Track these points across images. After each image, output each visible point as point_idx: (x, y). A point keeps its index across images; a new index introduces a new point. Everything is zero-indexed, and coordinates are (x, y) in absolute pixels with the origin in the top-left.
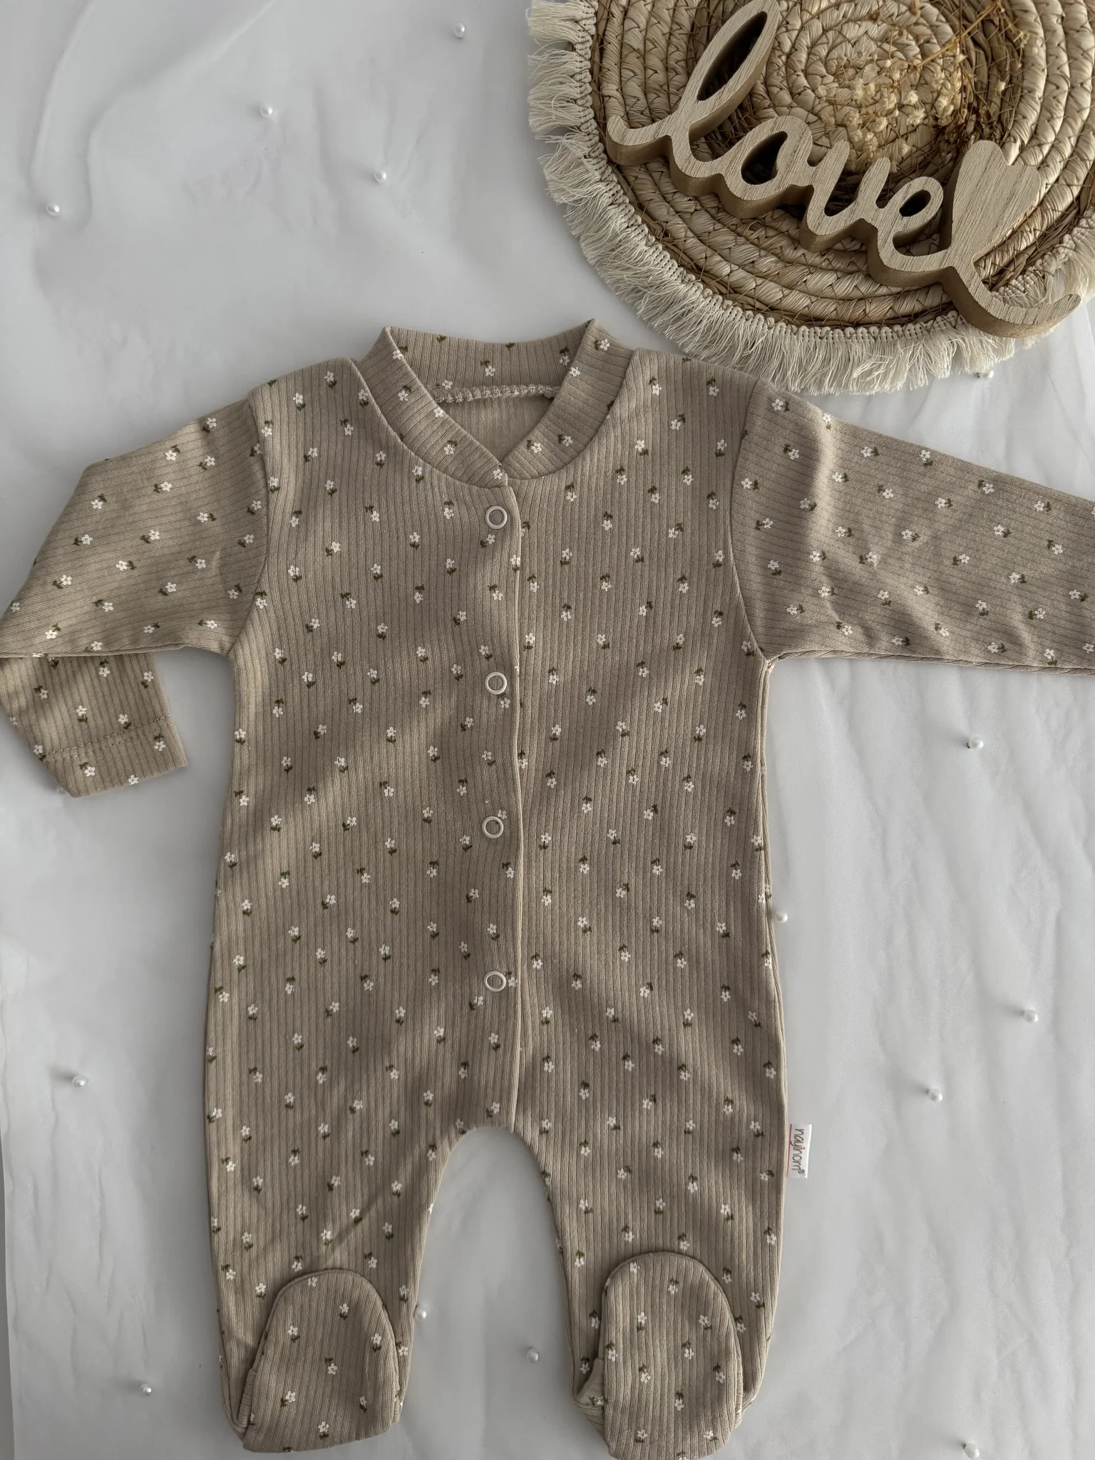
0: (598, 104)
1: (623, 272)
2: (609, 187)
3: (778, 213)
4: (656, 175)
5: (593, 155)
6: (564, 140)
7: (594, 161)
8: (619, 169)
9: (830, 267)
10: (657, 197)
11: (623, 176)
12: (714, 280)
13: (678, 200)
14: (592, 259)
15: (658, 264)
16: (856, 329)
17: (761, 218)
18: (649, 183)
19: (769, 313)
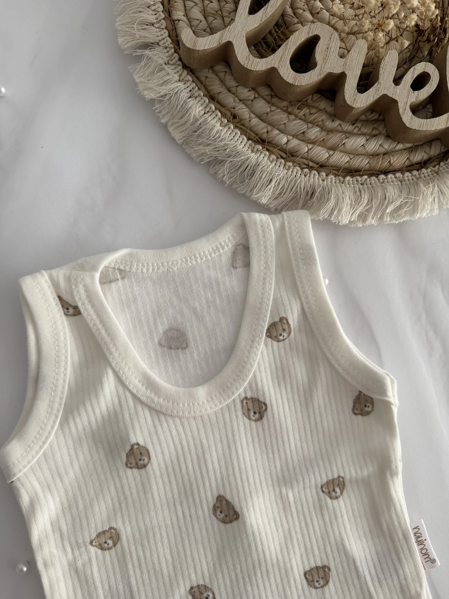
0: (170, 26)
1: (206, 148)
2: (186, 85)
3: (316, 96)
4: (222, 75)
5: (171, 63)
6: (147, 52)
7: (173, 67)
8: (192, 71)
9: (359, 132)
10: (223, 90)
11: (196, 77)
12: (276, 148)
13: (241, 91)
14: (179, 140)
15: (232, 139)
16: (386, 176)
17: (306, 100)
18: (216, 80)
19: (320, 169)
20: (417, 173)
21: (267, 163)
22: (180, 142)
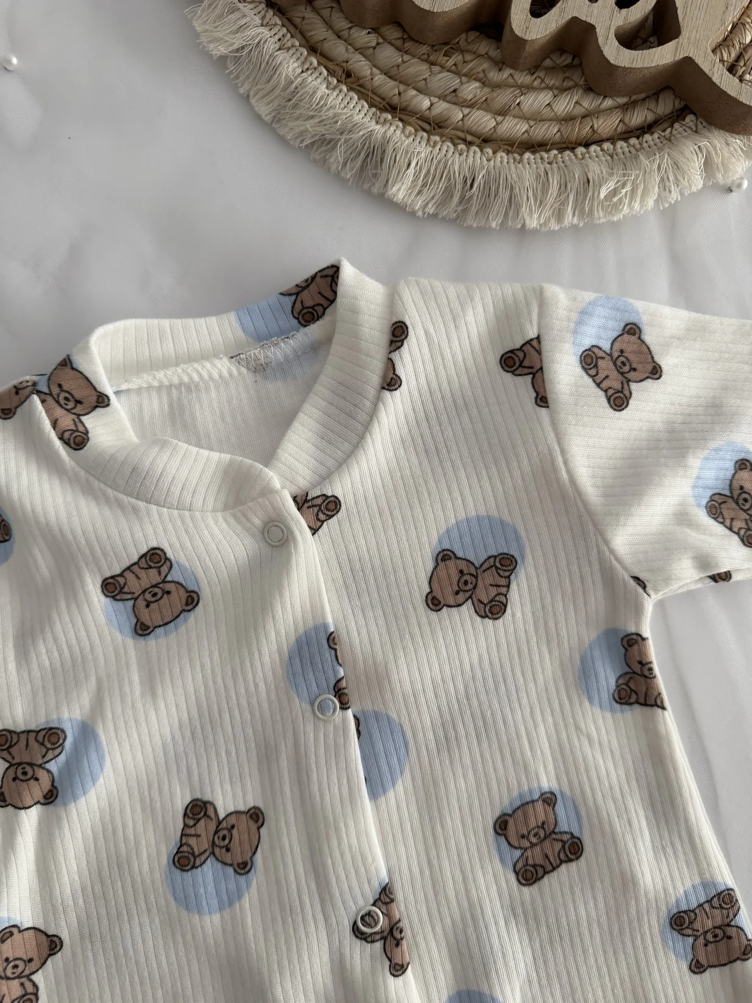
1: (307, 122)
2: (273, 32)
3: (473, 35)
4: (326, 13)
7: (252, 6)
8: (280, 11)
9: (543, 85)
10: (330, 35)
11: (289, 19)
12: (413, 117)
13: (355, 35)
14: (266, 115)
15: (345, 107)
16: (588, 149)
17: (456, 41)
18: (318, 22)
19: (484, 145)
20: (637, 142)
21: (400, 138)
22: (268, 119)
